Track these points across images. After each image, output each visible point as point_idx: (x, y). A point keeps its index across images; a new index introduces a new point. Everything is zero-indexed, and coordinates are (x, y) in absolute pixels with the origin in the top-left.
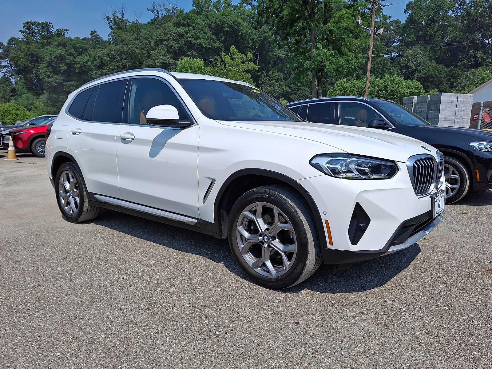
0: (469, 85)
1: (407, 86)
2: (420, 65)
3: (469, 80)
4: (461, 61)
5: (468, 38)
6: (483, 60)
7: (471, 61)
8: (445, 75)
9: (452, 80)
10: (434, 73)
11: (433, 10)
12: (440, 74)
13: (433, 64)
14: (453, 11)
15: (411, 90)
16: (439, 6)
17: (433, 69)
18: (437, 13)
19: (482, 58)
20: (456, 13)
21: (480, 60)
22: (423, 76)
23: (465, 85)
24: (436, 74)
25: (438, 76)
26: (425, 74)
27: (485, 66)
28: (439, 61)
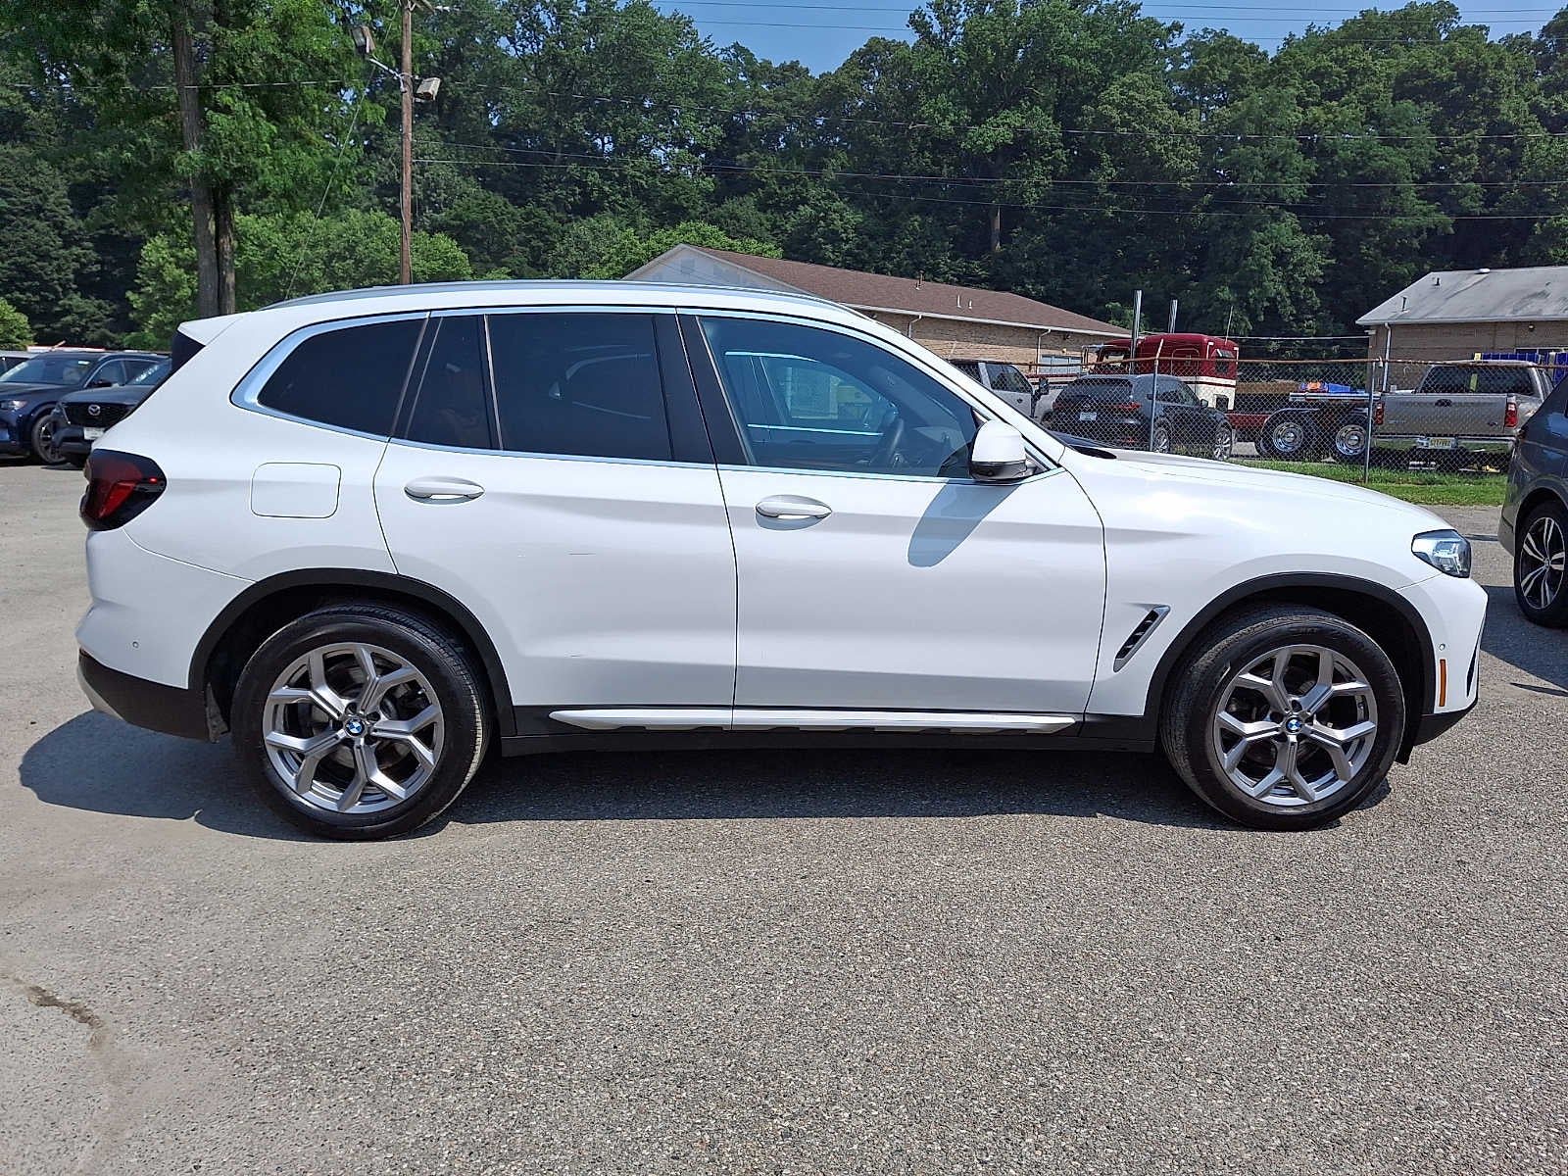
0: (587, 262)
1: (417, 251)
2: (437, 186)
3: (585, 249)
4: (548, 189)
5: (558, 127)
6: (605, 196)
7: (574, 195)
8: (513, 225)
9: (534, 243)
10: (485, 218)
11: (457, 23)
12: (500, 222)
13: (472, 188)
14: (512, 41)
15: (434, 265)
16: (471, 15)
17: (480, 205)
18: (466, 38)
19: (601, 190)
20: (521, 48)
21: (595, 194)
22: (452, 222)
23: (577, 262)
24: (489, 222)
25: (497, 226)
26: (458, 217)
27: (610, 213)
28: (489, 180)
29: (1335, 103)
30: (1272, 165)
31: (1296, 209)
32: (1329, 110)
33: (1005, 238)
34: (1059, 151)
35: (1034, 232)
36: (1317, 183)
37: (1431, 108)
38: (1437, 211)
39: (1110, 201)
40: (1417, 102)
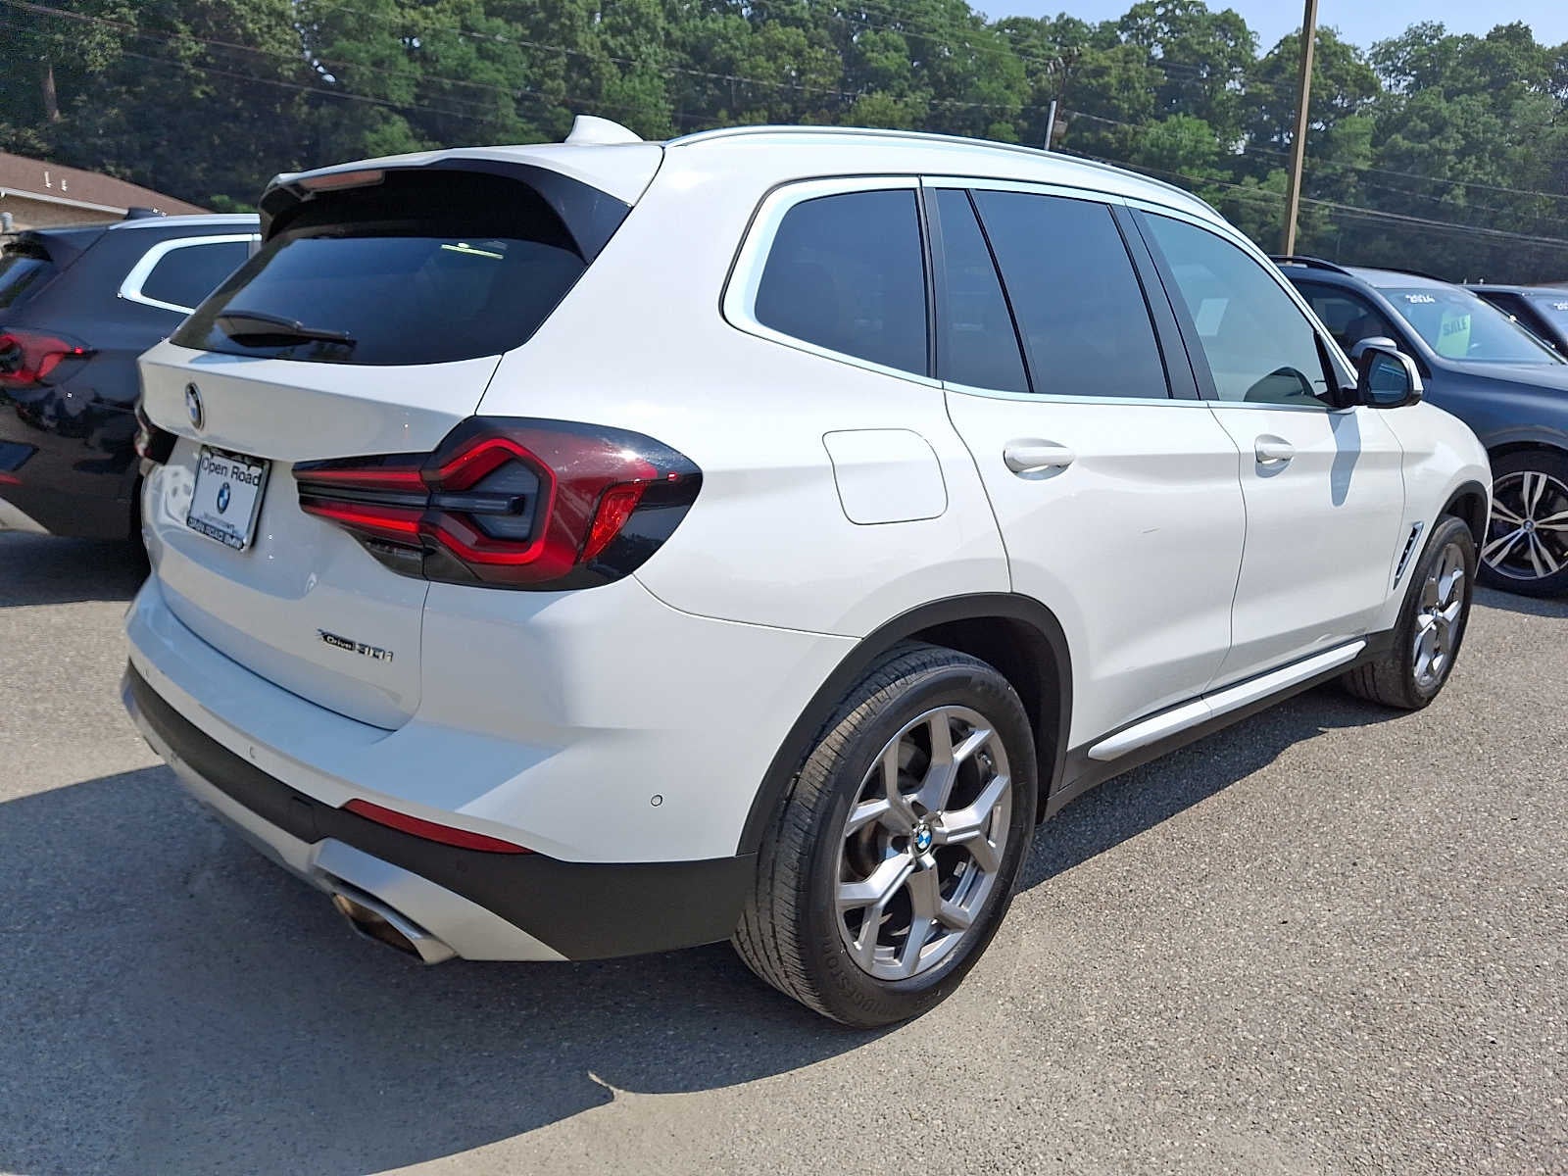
29: (431, 9)
30: (378, 63)
31: (405, 112)
32: (426, 16)
33: (65, 107)
34: (125, 10)
35: (107, 104)
36: (423, 88)
37: (520, 29)
38: (537, 130)
39: (198, 81)
40: (508, 22)
